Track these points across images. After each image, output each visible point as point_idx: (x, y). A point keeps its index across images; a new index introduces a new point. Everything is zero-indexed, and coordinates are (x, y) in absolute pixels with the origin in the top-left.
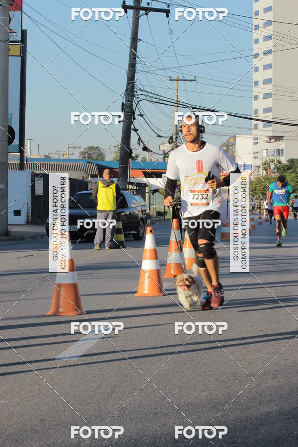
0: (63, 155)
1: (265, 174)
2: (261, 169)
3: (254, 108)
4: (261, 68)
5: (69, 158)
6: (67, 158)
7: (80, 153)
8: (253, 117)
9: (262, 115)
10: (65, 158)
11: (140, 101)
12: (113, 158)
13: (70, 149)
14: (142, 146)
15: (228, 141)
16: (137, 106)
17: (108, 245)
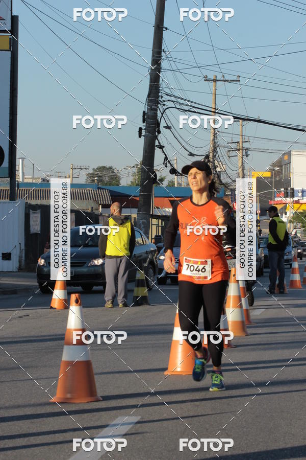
5: (74, 182)
7: (87, 175)
11: (166, 109)
12: (131, 182)
13: (75, 171)
14: (170, 168)
15: (281, 158)
16: (162, 116)
17: (122, 302)
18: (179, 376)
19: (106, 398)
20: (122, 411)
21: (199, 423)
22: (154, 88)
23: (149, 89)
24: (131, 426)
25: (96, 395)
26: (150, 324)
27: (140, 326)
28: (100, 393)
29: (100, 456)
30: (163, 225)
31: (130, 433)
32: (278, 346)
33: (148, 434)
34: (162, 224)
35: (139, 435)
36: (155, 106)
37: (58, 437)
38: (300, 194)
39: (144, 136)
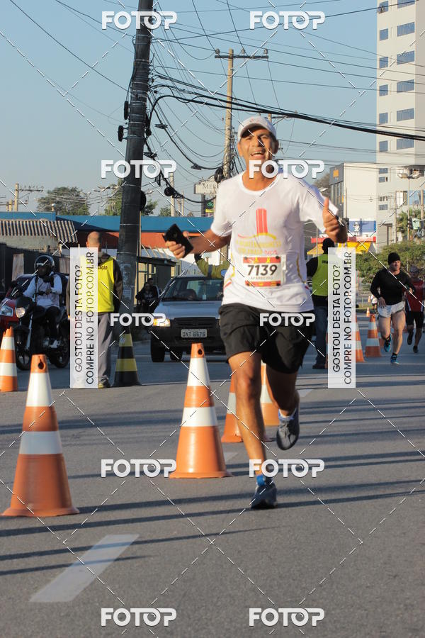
0: (8, 204)
1: (401, 239)
2: (393, 229)
3: (380, 111)
4: (393, 33)
5: (20, 210)
6: (15, 210)
7: (39, 200)
8: (379, 129)
9: (393, 124)
10: (10, 210)
11: (160, 98)
12: (106, 210)
13: (22, 194)
14: (165, 187)
15: (328, 175)
16: (153, 109)
17: (102, 380)
18: (191, 480)
19: (85, 510)
20: (110, 527)
21: (228, 543)
22: (141, 67)
23: (134, 68)
24: (125, 548)
25: (71, 505)
26: (143, 410)
27: (129, 413)
28: (76, 503)
29: (82, 589)
30: (155, 272)
31: (124, 557)
32: (335, 438)
33: (152, 559)
34: (153, 271)
35: (139, 560)
36: (144, 93)
37: (18, 565)
38: (357, 228)
39: (126, 138)
